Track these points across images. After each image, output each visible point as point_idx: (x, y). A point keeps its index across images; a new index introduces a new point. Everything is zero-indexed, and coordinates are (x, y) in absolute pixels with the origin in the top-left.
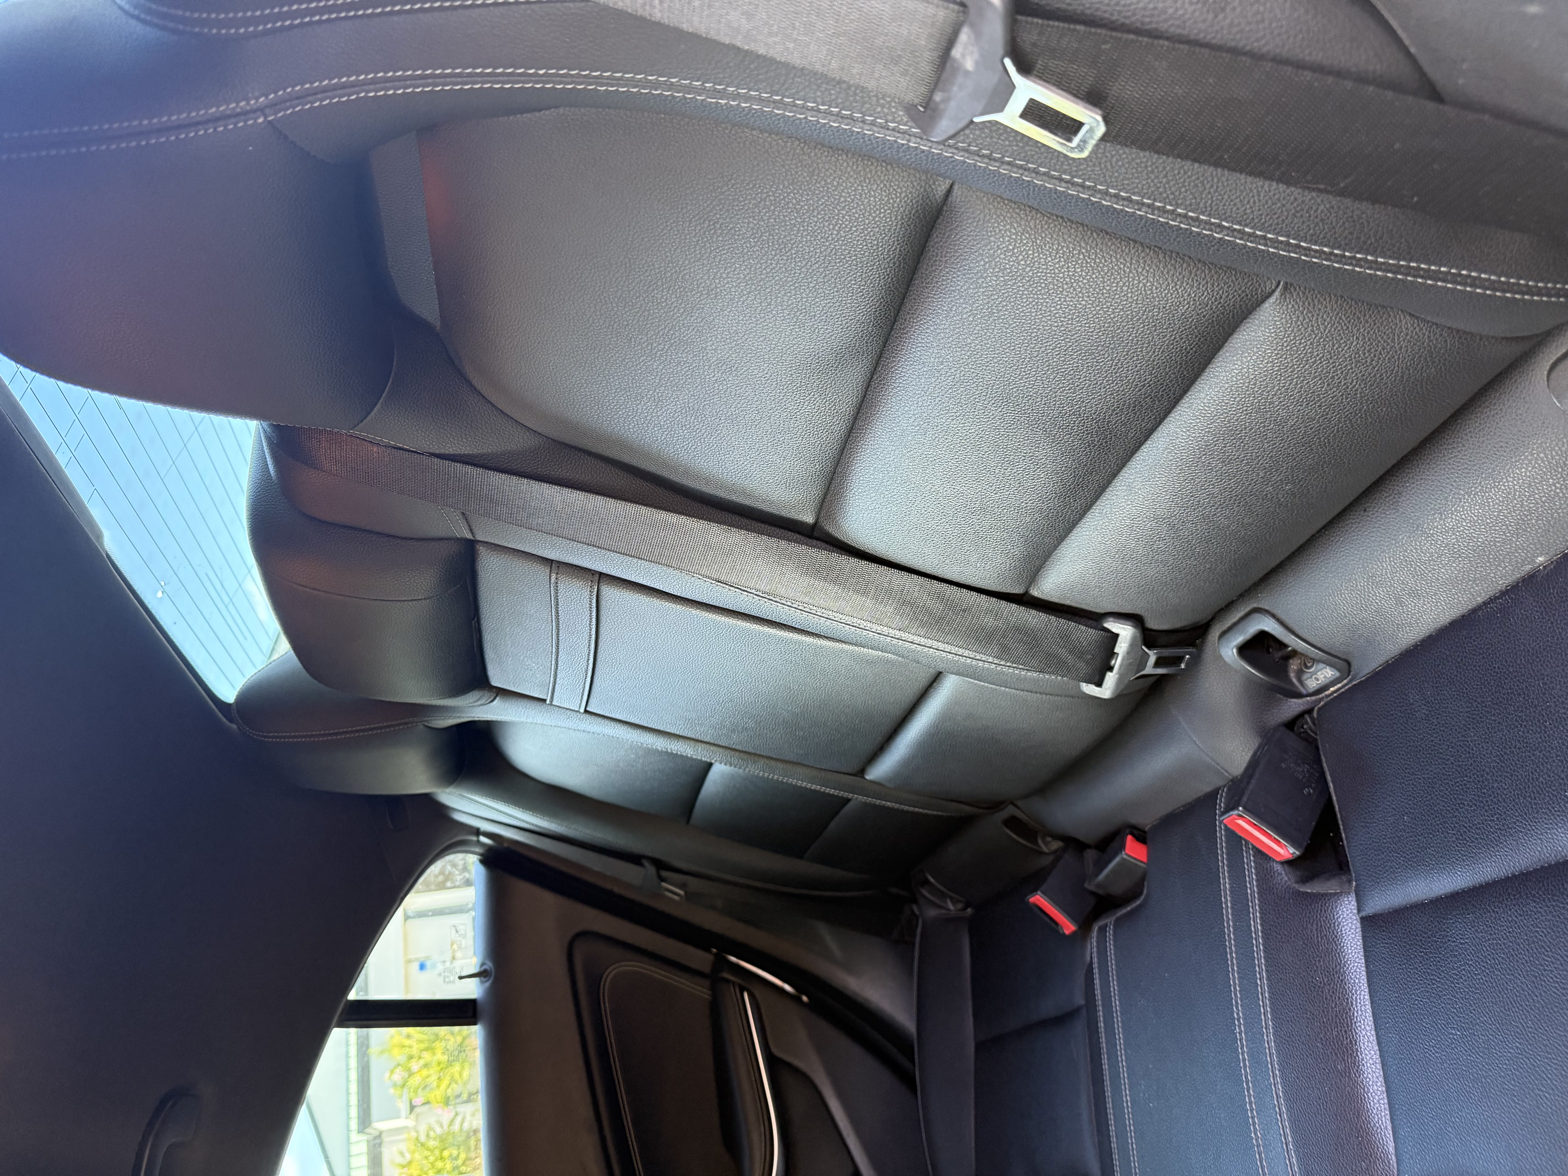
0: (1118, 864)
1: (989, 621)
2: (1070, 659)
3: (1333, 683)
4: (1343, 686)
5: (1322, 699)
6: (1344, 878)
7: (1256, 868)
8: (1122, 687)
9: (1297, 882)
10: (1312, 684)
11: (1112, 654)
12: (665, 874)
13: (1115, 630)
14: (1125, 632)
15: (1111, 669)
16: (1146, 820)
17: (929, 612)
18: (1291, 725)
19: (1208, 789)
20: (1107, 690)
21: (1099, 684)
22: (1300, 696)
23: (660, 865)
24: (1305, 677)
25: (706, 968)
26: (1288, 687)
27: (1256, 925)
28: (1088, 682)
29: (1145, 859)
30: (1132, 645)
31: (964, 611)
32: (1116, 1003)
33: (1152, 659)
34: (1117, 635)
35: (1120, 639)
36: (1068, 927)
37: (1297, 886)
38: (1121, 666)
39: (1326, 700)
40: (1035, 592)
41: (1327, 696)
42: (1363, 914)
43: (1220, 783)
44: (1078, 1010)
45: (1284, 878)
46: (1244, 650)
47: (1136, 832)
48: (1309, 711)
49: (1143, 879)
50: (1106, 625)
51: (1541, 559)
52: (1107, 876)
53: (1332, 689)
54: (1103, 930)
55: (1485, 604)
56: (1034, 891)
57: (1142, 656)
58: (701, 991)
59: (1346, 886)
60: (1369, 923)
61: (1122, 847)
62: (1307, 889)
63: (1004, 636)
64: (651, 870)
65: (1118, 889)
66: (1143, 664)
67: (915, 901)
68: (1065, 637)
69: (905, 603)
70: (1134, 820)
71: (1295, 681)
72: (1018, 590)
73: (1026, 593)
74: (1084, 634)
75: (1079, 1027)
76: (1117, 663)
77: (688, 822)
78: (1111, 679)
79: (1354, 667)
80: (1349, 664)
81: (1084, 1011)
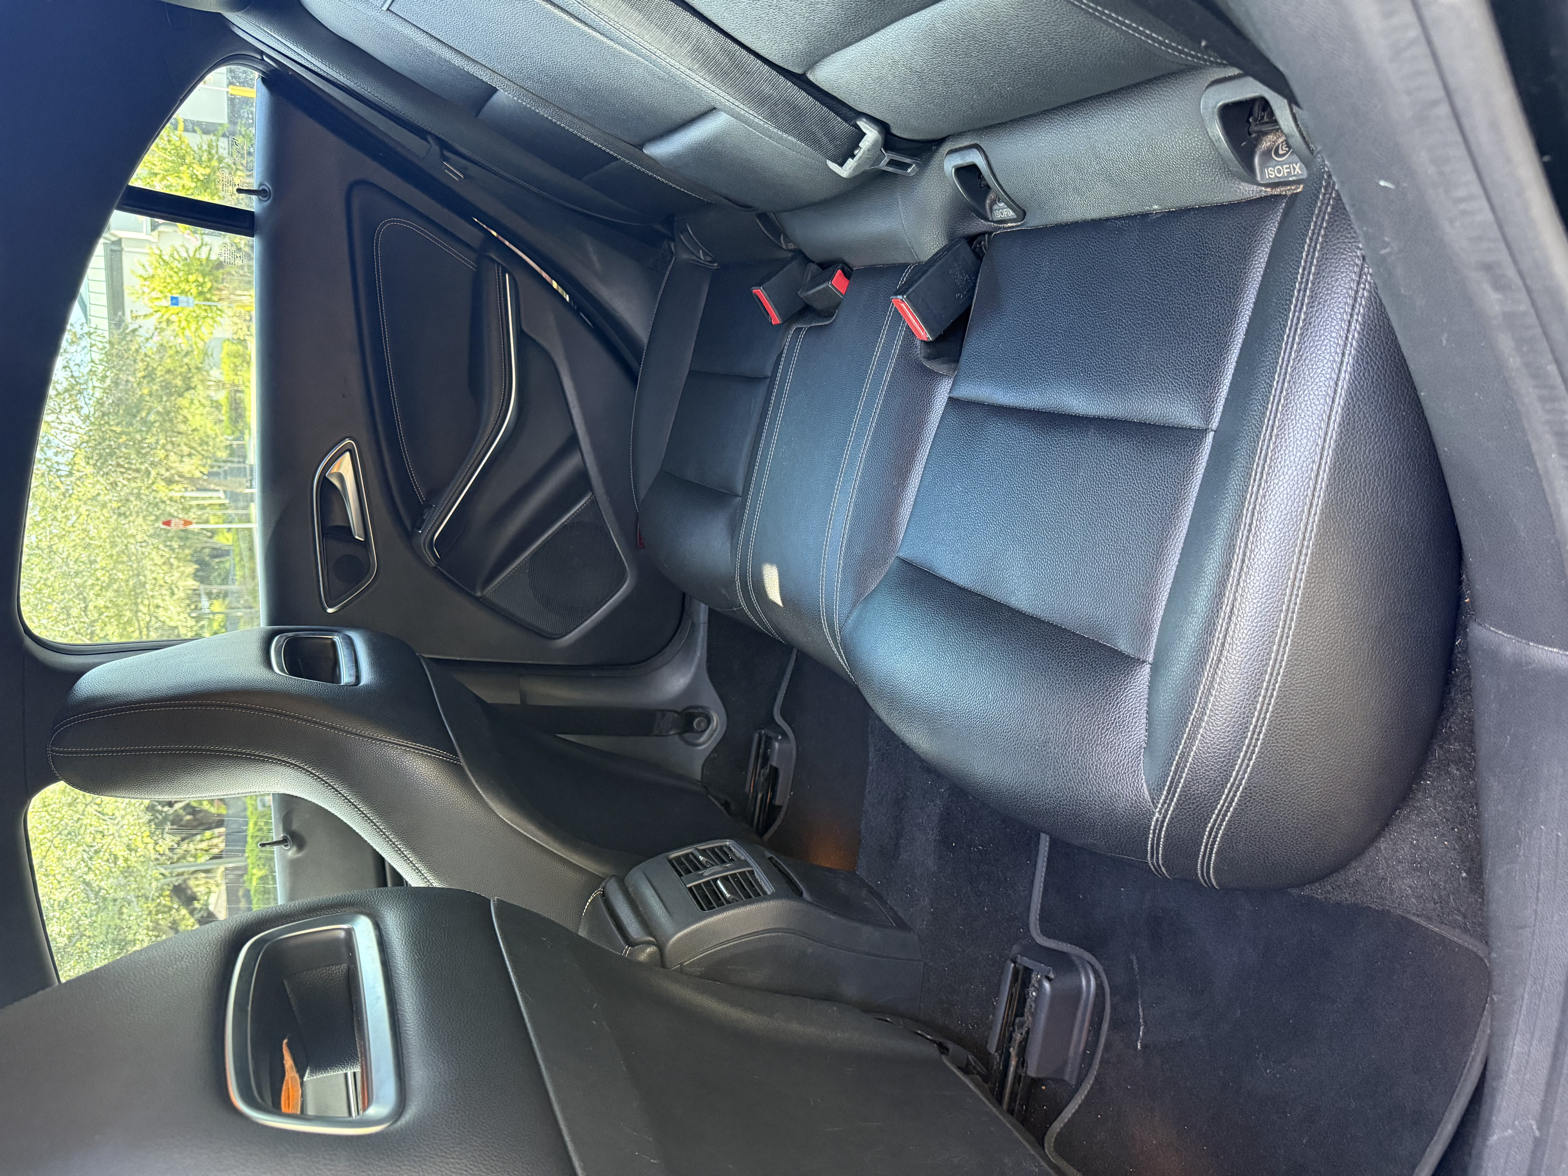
0: (824, 289)
1: (767, 89)
2: (825, 140)
3: (1011, 221)
4: (1017, 226)
5: (1000, 228)
6: (953, 366)
7: (904, 337)
8: (857, 173)
9: (924, 358)
10: (998, 215)
11: (857, 146)
12: (447, 154)
13: (864, 130)
14: (871, 135)
15: (853, 156)
16: (856, 262)
17: (717, 64)
18: (971, 239)
19: (901, 260)
20: (846, 171)
21: (841, 164)
22: (987, 219)
23: (444, 145)
24: (995, 207)
25: (476, 244)
26: (981, 211)
27: (887, 377)
28: (835, 161)
29: (843, 291)
30: (874, 145)
31: (748, 73)
32: (787, 387)
33: (886, 160)
34: (865, 134)
35: (865, 137)
36: (776, 319)
37: (922, 360)
38: (860, 158)
39: (1002, 231)
40: (810, 77)
41: (1004, 228)
42: (951, 395)
43: (911, 261)
44: (766, 378)
45: (919, 351)
46: (961, 171)
47: (846, 268)
48: (990, 233)
49: (837, 306)
50: (858, 123)
51: (1156, 207)
52: (814, 294)
53: (1009, 225)
54: (798, 330)
55: (1116, 218)
56: (759, 285)
57: (879, 155)
58: (468, 261)
59: (951, 372)
60: (953, 402)
61: (830, 278)
62: (928, 365)
63: (776, 104)
64: (436, 148)
65: (818, 305)
66: (878, 160)
67: (673, 240)
68: (824, 121)
69: (698, 51)
70: (847, 259)
71: (987, 207)
72: (798, 70)
73: (804, 74)
74: (839, 125)
75: (762, 390)
76: (859, 153)
77: (477, 116)
78: (851, 163)
79: (1027, 217)
80: (1025, 214)
81: (768, 380)
